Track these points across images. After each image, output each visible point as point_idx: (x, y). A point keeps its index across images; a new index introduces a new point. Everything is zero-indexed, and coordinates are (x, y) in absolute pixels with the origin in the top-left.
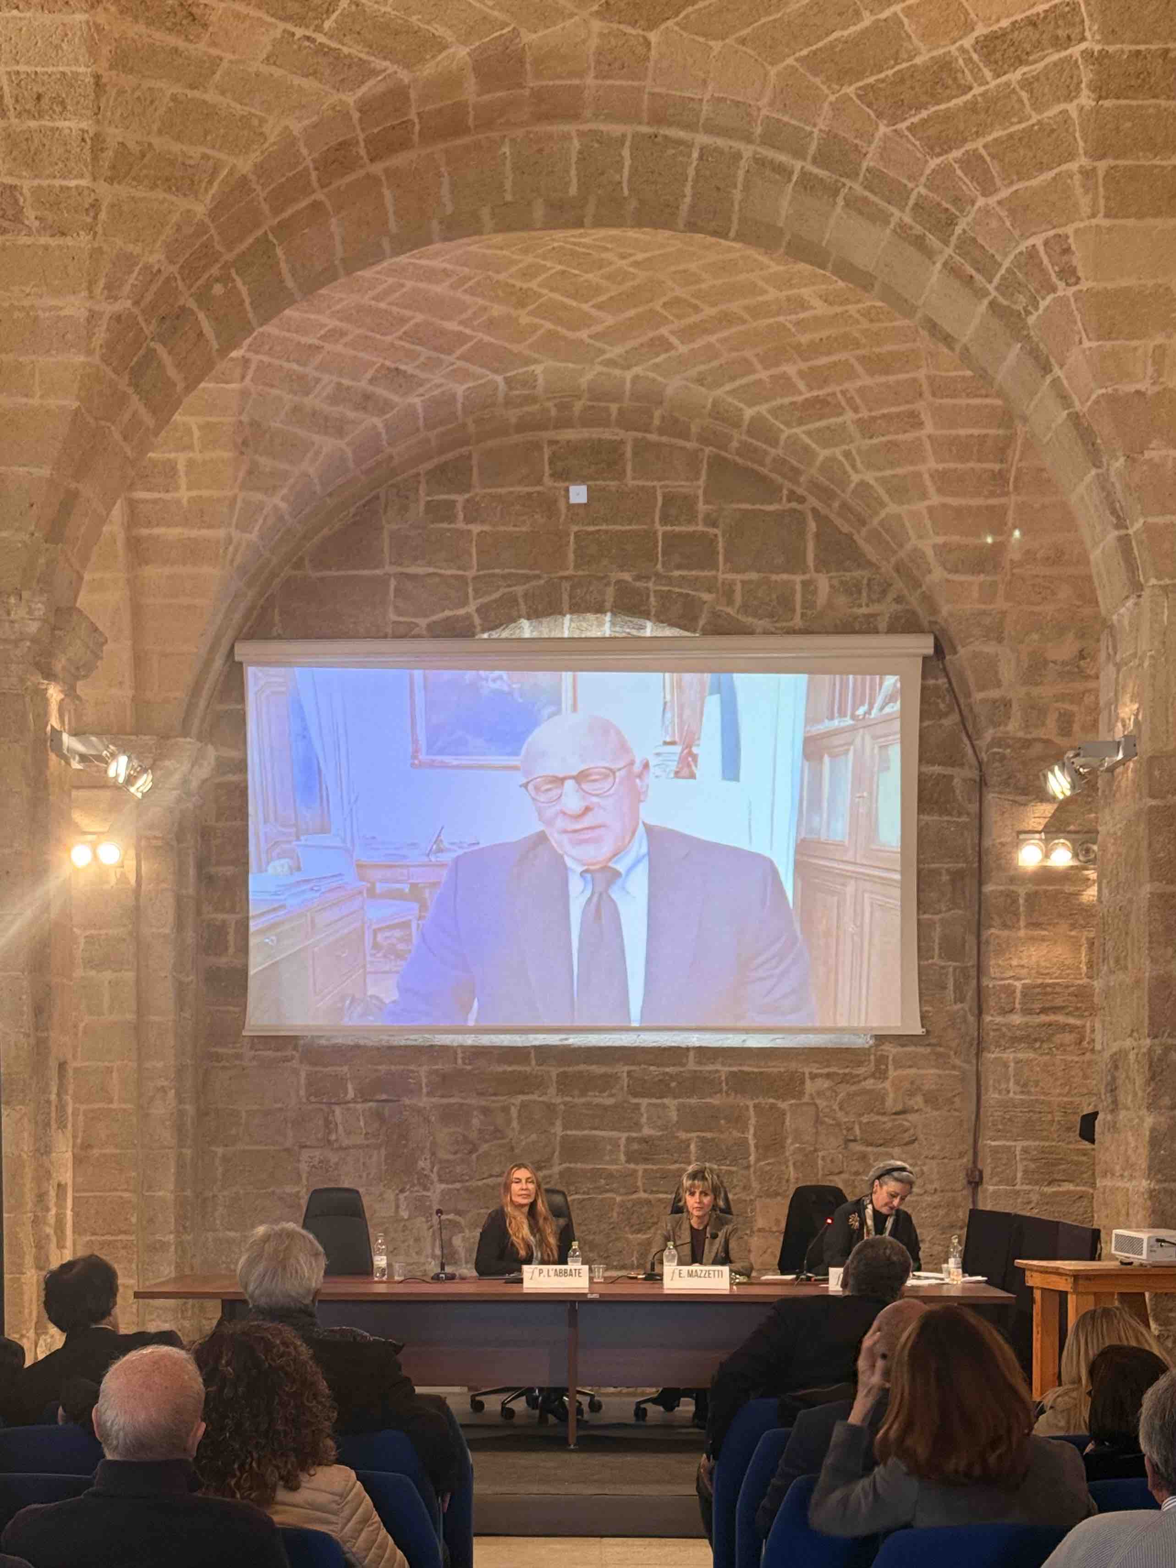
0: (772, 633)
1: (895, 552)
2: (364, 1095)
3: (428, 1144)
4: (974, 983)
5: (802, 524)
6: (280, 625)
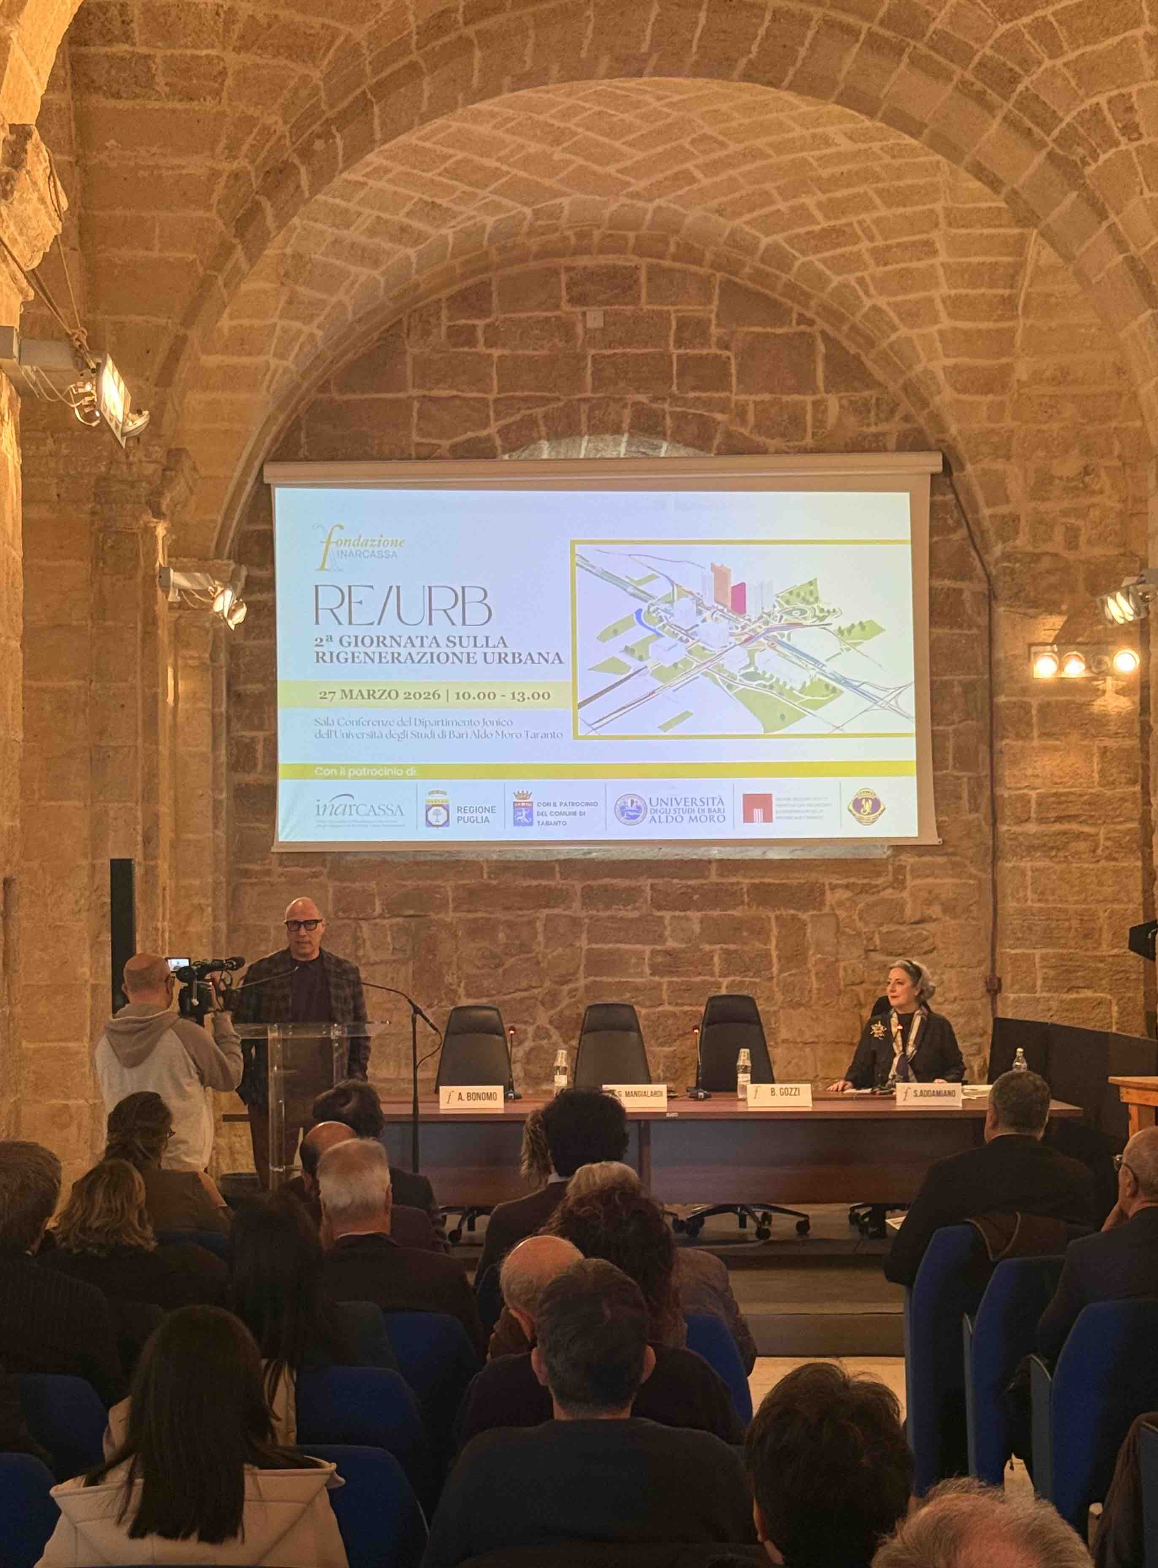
0: (786, 453)
1: (902, 373)
2: (392, 909)
3: (455, 959)
4: (988, 793)
5: (811, 346)
6: (306, 448)
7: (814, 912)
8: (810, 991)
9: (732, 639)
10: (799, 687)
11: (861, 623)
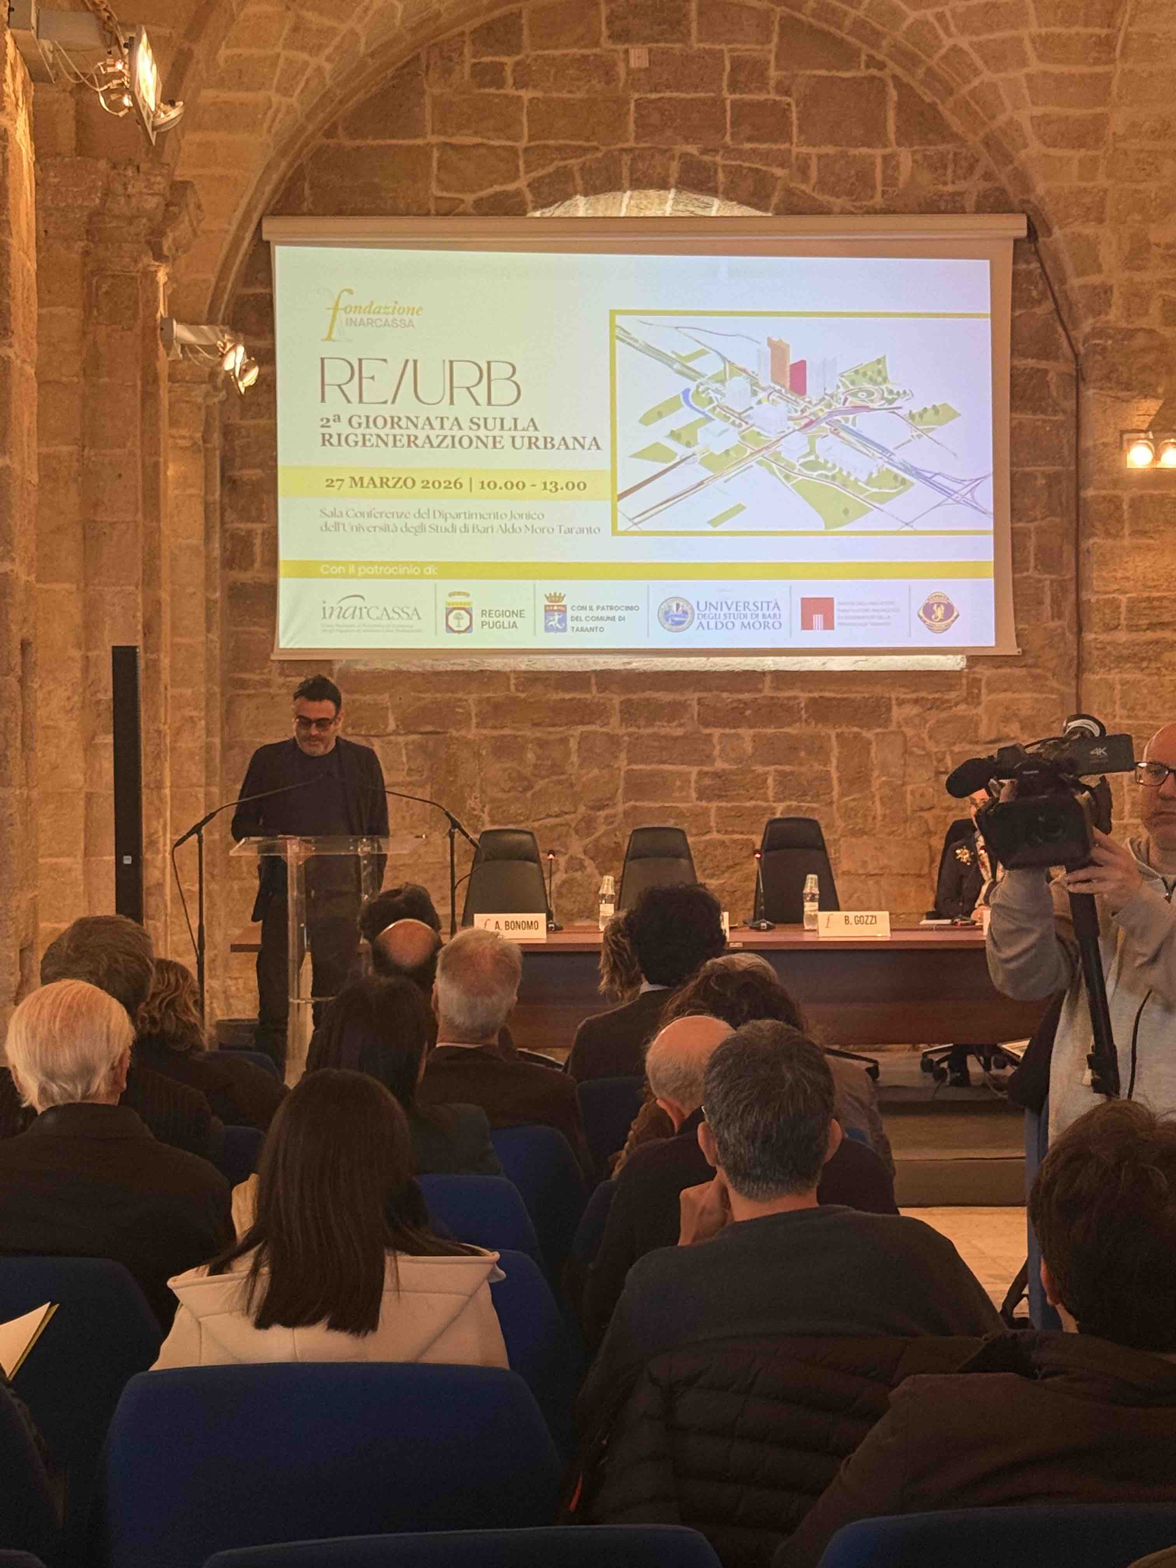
0: (852, 213)
1: (984, 123)
2: (408, 724)
3: (478, 781)
4: (1072, 597)
5: (882, 91)
6: (311, 199)
7: (879, 730)
8: (874, 818)
9: (790, 423)
10: (864, 477)
11: (934, 407)
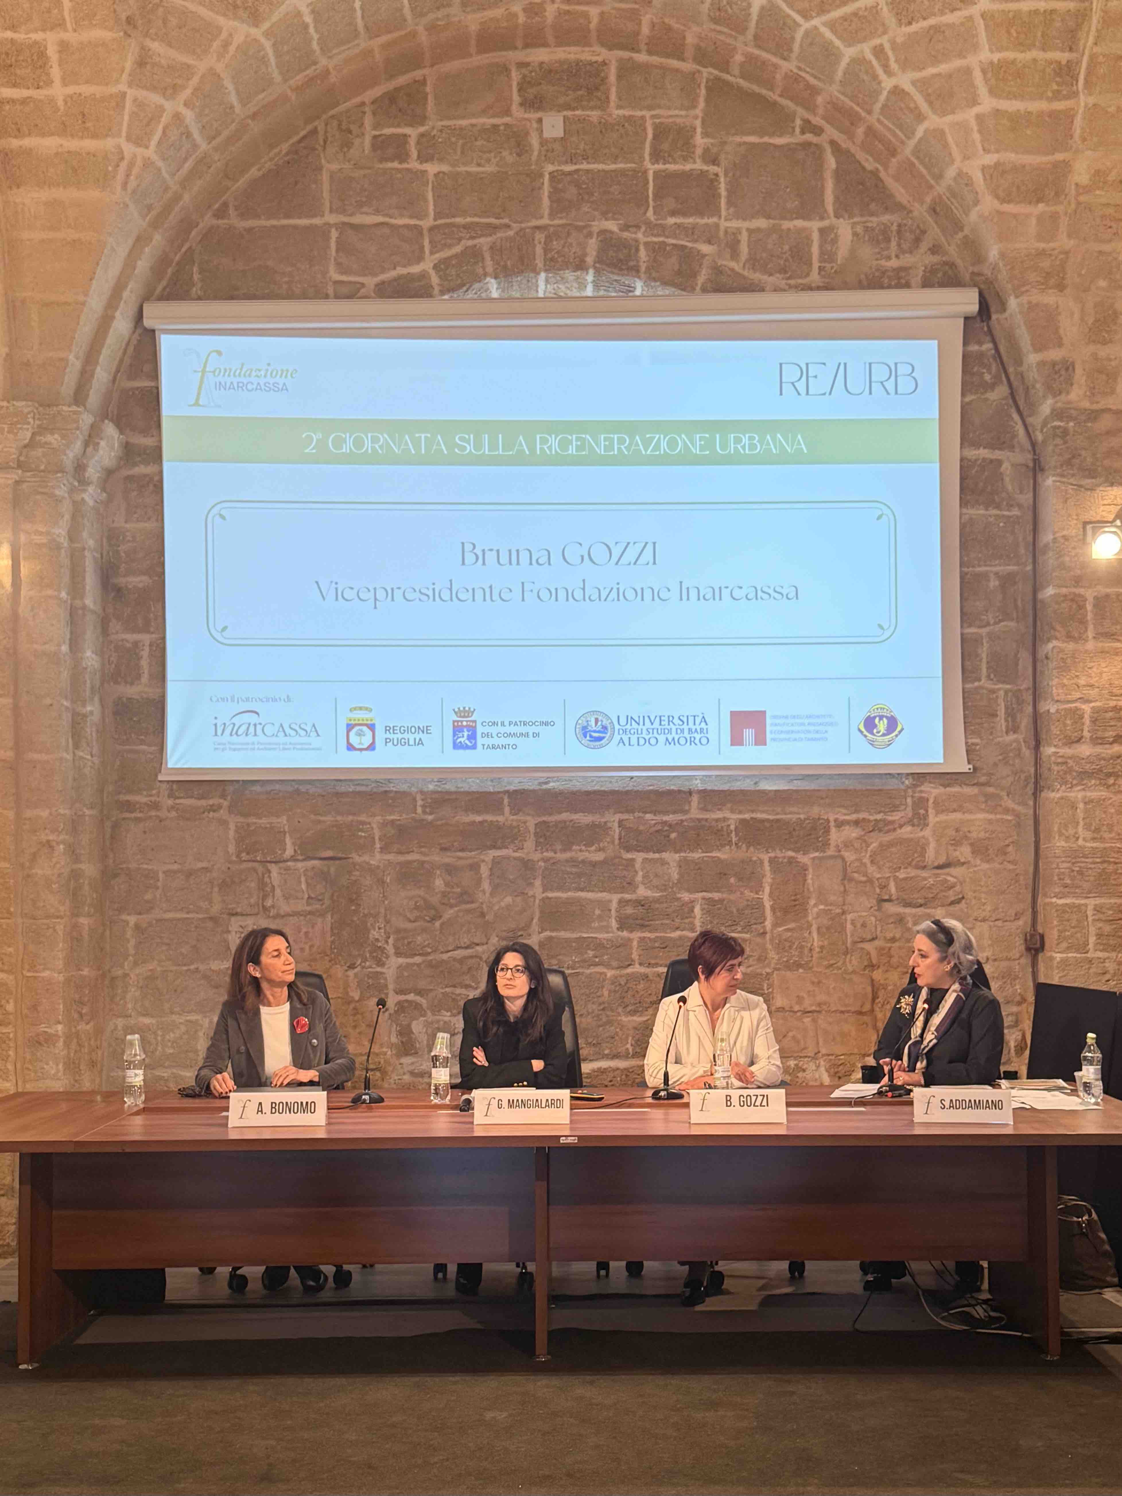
0: (786, 290)
1: (931, 188)
2: (305, 852)
3: (382, 910)
4: (1030, 709)
5: (819, 160)
6: (199, 285)
7: (817, 854)
8: (811, 950)
